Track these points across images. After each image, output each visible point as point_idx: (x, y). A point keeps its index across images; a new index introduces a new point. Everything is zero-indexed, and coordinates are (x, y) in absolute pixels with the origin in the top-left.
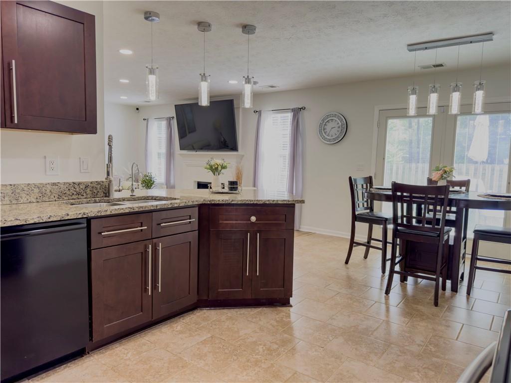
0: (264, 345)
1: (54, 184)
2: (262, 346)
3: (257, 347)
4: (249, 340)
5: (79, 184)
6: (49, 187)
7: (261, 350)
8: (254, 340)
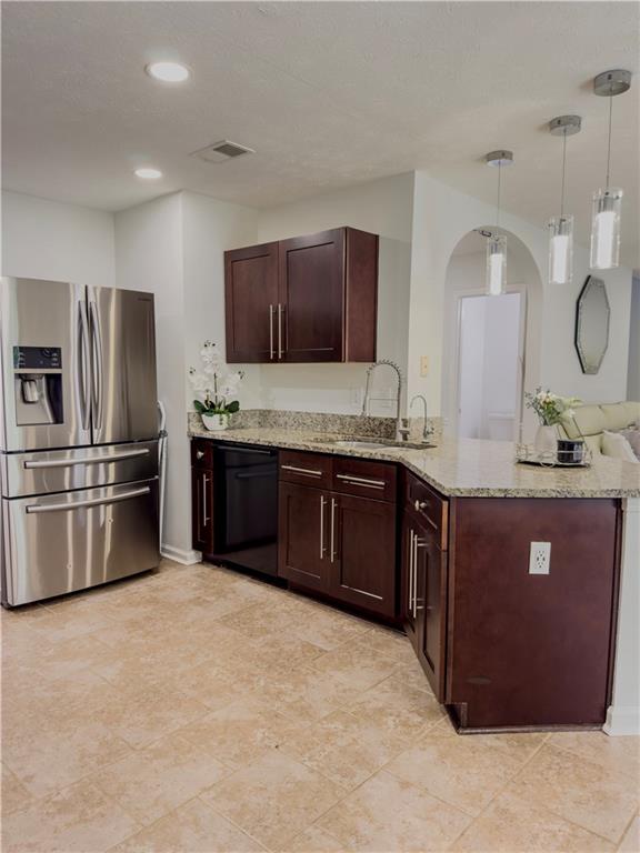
0: (398, 716)
1: (352, 417)
2: (392, 718)
3: (385, 719)
4: (371, 705)
5: (374, 419)
6: (348, 419)
7: (391, 723)
8: (381, 705)
